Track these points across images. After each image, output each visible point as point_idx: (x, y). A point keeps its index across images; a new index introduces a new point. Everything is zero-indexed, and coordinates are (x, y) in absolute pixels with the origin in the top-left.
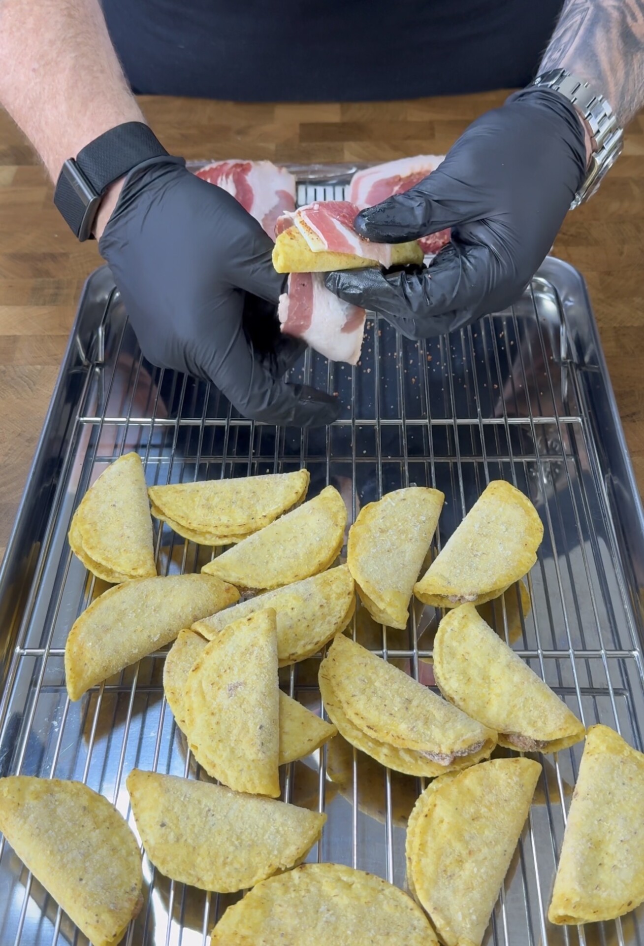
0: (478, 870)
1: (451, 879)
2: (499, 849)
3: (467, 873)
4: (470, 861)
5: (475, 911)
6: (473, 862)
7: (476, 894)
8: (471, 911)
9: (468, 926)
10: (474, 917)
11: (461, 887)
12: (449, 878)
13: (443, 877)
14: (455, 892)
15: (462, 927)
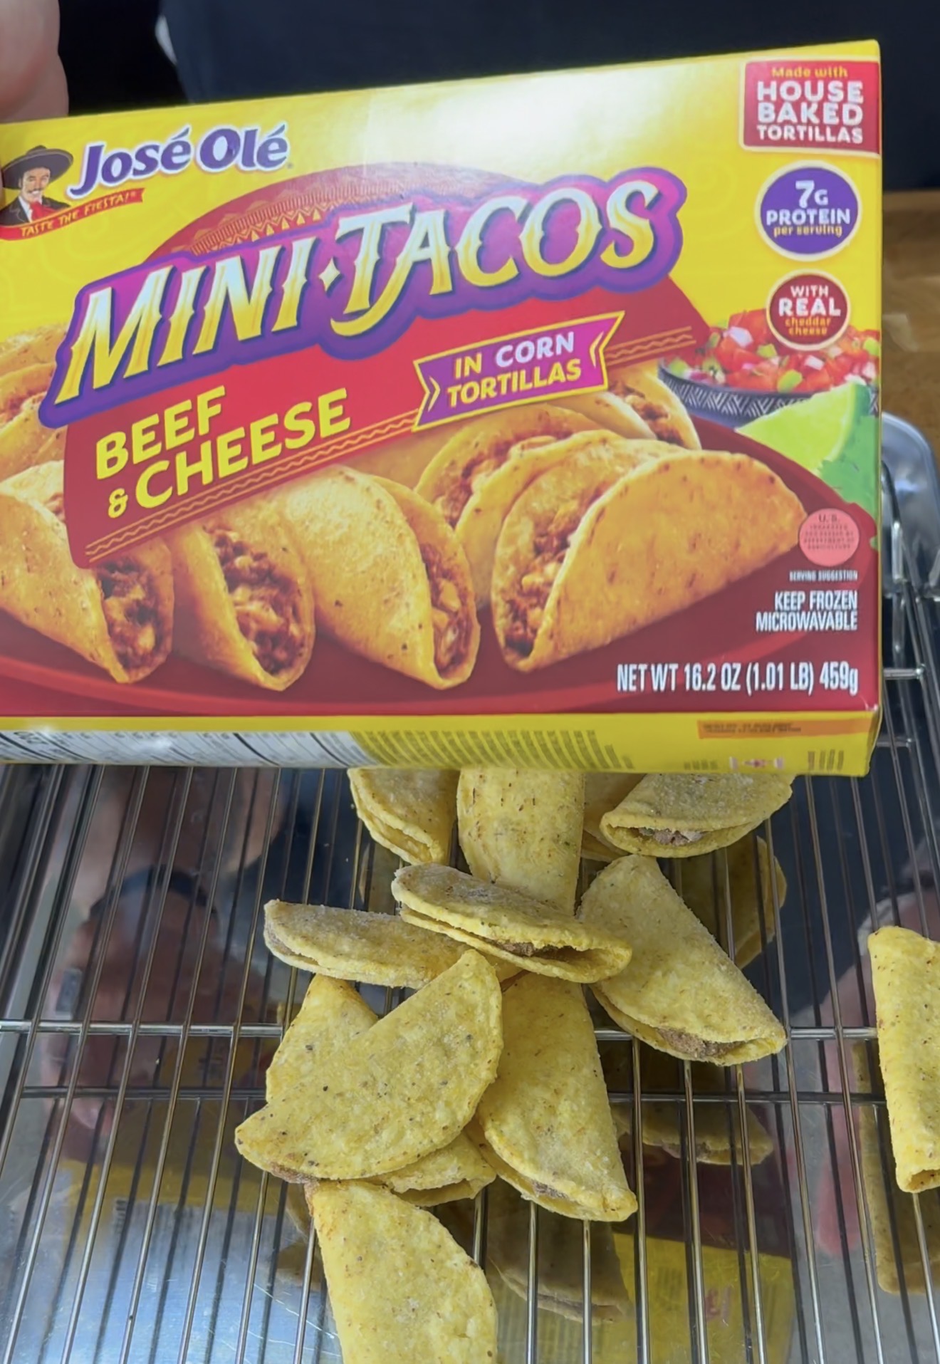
0: (578, 1106)
1: (552, 1133)
2: (586, 1071)
3: (566, 1115)
4: (562, 1102)
5: (603, 1152)
6: (565, 1100)
7: (592, 1134)
8: (598, 1153)
9: (606, 1172)
10: (606, 1159)
11: (570, 1135)
12: (549, 1133)
13: (540, 1136)
14: (565, 1144)
15: (599, 1178)
